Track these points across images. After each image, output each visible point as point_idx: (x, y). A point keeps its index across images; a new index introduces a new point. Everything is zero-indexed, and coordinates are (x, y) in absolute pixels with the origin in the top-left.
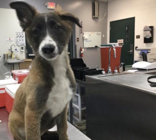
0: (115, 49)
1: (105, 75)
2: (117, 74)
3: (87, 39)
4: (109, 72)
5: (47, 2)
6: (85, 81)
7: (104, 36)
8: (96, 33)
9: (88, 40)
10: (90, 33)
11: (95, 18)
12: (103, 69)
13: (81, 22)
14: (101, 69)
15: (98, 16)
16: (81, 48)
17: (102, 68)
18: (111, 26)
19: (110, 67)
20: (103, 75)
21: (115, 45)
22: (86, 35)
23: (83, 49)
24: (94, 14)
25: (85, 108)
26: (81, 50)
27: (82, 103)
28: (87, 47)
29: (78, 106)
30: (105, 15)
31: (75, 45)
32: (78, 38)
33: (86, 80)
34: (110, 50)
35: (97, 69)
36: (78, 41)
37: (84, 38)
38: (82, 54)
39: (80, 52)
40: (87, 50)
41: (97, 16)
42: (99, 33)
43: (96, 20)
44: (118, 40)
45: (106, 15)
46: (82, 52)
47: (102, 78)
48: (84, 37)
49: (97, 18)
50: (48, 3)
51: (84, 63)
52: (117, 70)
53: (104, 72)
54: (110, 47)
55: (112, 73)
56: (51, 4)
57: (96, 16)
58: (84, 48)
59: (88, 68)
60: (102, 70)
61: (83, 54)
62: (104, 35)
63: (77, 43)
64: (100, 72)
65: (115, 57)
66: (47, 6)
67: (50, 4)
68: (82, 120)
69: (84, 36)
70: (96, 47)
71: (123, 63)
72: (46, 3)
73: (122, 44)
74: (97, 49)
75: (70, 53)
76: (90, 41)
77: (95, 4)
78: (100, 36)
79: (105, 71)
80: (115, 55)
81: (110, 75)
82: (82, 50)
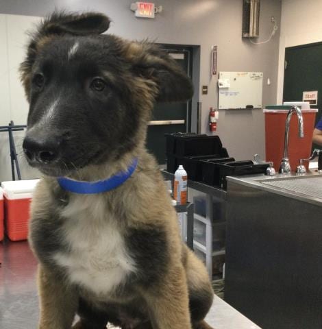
0: (301, 118)
1: (273, 178)
2: (303, 175)
3: (227, 88)
4: (285, 171)
5: (135, 2)
6: (225, 188)
7: (269, 83)
8: (250, 74)
9: (229, 91)
10: (234, 74)
11: (248, 39)
12: (271, 163)
13: (215, 47)
14: (264, 162)
15: (258, 33)
16: (211, 109)
17: (267, 160)
18: (287, 58)
19: (287, 160)
20: (270, 178)
21: (300, 107)
22: (225, 79)
23: (217, 114)
24: (246, 28)
25: (223, 252)
26: (211, 114)
27: (216, 240)
28: (227, 108)
29: (205, 245)
30: (274, 32)
31: (198, 103)
32: (205, 87)
33: (228, 187)
34: (289, 119)
35: (255, 163)
36: (205, 93)
37: (220, 87)
38: (215, 124)
39: (210, 119)
40: (226, 114)
41: (255, 35)
42: (258, 74)
43: (251, 45)
44: (305, 94)
45: (276, 31)
46: (213, 120)
47: (267, 183)
48: (221, 85)
49: (253, 38)
50: (138, 3)
51: (223, 146)
52: (303, 167)
53: (272, 170)
54: (290, 112)
55: (292, 174)
56: (145, 6)
57: (251, 35)
58: (219, 110)
59: (233, 159)
60: (268, 166)
61: (217, 124)
62: (270, 81)
63: (202, 98)
64: (262, 170)
65: (302, 135)
66: (134, 12)
67: (143, 6)
68: (213, 279)
69: (220, 81)
70: (250, 108)
71: (318, 151)
72: (133, 4)
73: (314, 102)
74: (251, 113)
75: (185, 122)
76: (236, 94)
77: (249, 5)
78: (260, 82)
79: (274, 167)
80: (302, 129)
81: (286, 176)
82: (213, 115)
